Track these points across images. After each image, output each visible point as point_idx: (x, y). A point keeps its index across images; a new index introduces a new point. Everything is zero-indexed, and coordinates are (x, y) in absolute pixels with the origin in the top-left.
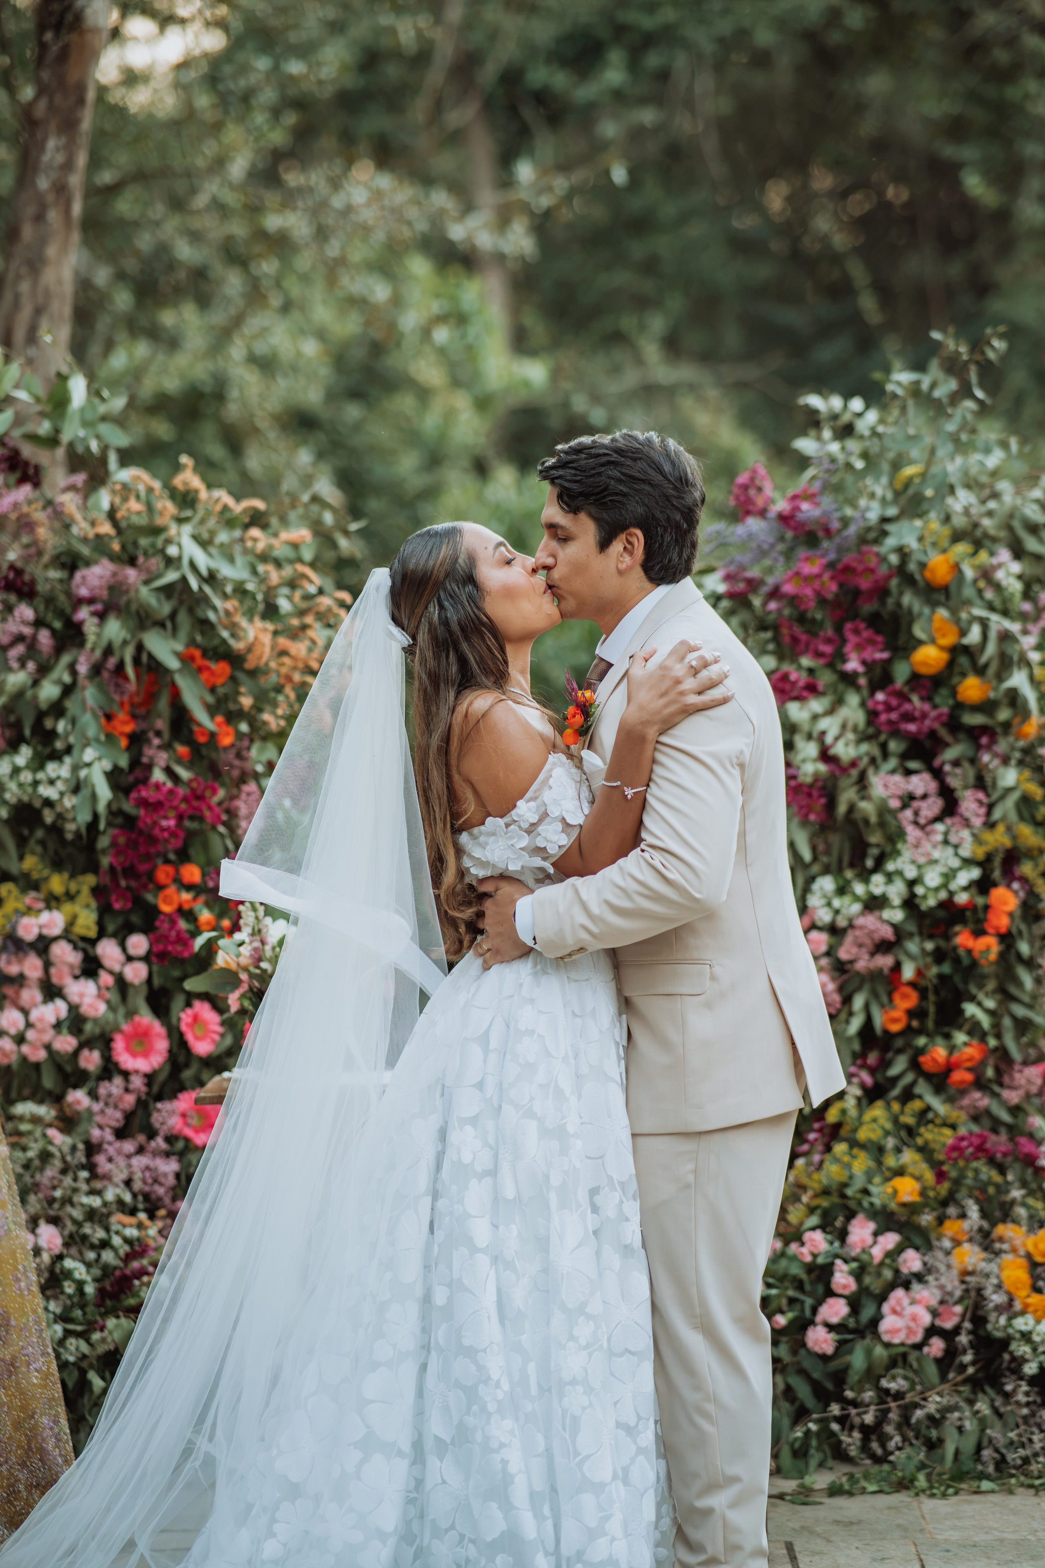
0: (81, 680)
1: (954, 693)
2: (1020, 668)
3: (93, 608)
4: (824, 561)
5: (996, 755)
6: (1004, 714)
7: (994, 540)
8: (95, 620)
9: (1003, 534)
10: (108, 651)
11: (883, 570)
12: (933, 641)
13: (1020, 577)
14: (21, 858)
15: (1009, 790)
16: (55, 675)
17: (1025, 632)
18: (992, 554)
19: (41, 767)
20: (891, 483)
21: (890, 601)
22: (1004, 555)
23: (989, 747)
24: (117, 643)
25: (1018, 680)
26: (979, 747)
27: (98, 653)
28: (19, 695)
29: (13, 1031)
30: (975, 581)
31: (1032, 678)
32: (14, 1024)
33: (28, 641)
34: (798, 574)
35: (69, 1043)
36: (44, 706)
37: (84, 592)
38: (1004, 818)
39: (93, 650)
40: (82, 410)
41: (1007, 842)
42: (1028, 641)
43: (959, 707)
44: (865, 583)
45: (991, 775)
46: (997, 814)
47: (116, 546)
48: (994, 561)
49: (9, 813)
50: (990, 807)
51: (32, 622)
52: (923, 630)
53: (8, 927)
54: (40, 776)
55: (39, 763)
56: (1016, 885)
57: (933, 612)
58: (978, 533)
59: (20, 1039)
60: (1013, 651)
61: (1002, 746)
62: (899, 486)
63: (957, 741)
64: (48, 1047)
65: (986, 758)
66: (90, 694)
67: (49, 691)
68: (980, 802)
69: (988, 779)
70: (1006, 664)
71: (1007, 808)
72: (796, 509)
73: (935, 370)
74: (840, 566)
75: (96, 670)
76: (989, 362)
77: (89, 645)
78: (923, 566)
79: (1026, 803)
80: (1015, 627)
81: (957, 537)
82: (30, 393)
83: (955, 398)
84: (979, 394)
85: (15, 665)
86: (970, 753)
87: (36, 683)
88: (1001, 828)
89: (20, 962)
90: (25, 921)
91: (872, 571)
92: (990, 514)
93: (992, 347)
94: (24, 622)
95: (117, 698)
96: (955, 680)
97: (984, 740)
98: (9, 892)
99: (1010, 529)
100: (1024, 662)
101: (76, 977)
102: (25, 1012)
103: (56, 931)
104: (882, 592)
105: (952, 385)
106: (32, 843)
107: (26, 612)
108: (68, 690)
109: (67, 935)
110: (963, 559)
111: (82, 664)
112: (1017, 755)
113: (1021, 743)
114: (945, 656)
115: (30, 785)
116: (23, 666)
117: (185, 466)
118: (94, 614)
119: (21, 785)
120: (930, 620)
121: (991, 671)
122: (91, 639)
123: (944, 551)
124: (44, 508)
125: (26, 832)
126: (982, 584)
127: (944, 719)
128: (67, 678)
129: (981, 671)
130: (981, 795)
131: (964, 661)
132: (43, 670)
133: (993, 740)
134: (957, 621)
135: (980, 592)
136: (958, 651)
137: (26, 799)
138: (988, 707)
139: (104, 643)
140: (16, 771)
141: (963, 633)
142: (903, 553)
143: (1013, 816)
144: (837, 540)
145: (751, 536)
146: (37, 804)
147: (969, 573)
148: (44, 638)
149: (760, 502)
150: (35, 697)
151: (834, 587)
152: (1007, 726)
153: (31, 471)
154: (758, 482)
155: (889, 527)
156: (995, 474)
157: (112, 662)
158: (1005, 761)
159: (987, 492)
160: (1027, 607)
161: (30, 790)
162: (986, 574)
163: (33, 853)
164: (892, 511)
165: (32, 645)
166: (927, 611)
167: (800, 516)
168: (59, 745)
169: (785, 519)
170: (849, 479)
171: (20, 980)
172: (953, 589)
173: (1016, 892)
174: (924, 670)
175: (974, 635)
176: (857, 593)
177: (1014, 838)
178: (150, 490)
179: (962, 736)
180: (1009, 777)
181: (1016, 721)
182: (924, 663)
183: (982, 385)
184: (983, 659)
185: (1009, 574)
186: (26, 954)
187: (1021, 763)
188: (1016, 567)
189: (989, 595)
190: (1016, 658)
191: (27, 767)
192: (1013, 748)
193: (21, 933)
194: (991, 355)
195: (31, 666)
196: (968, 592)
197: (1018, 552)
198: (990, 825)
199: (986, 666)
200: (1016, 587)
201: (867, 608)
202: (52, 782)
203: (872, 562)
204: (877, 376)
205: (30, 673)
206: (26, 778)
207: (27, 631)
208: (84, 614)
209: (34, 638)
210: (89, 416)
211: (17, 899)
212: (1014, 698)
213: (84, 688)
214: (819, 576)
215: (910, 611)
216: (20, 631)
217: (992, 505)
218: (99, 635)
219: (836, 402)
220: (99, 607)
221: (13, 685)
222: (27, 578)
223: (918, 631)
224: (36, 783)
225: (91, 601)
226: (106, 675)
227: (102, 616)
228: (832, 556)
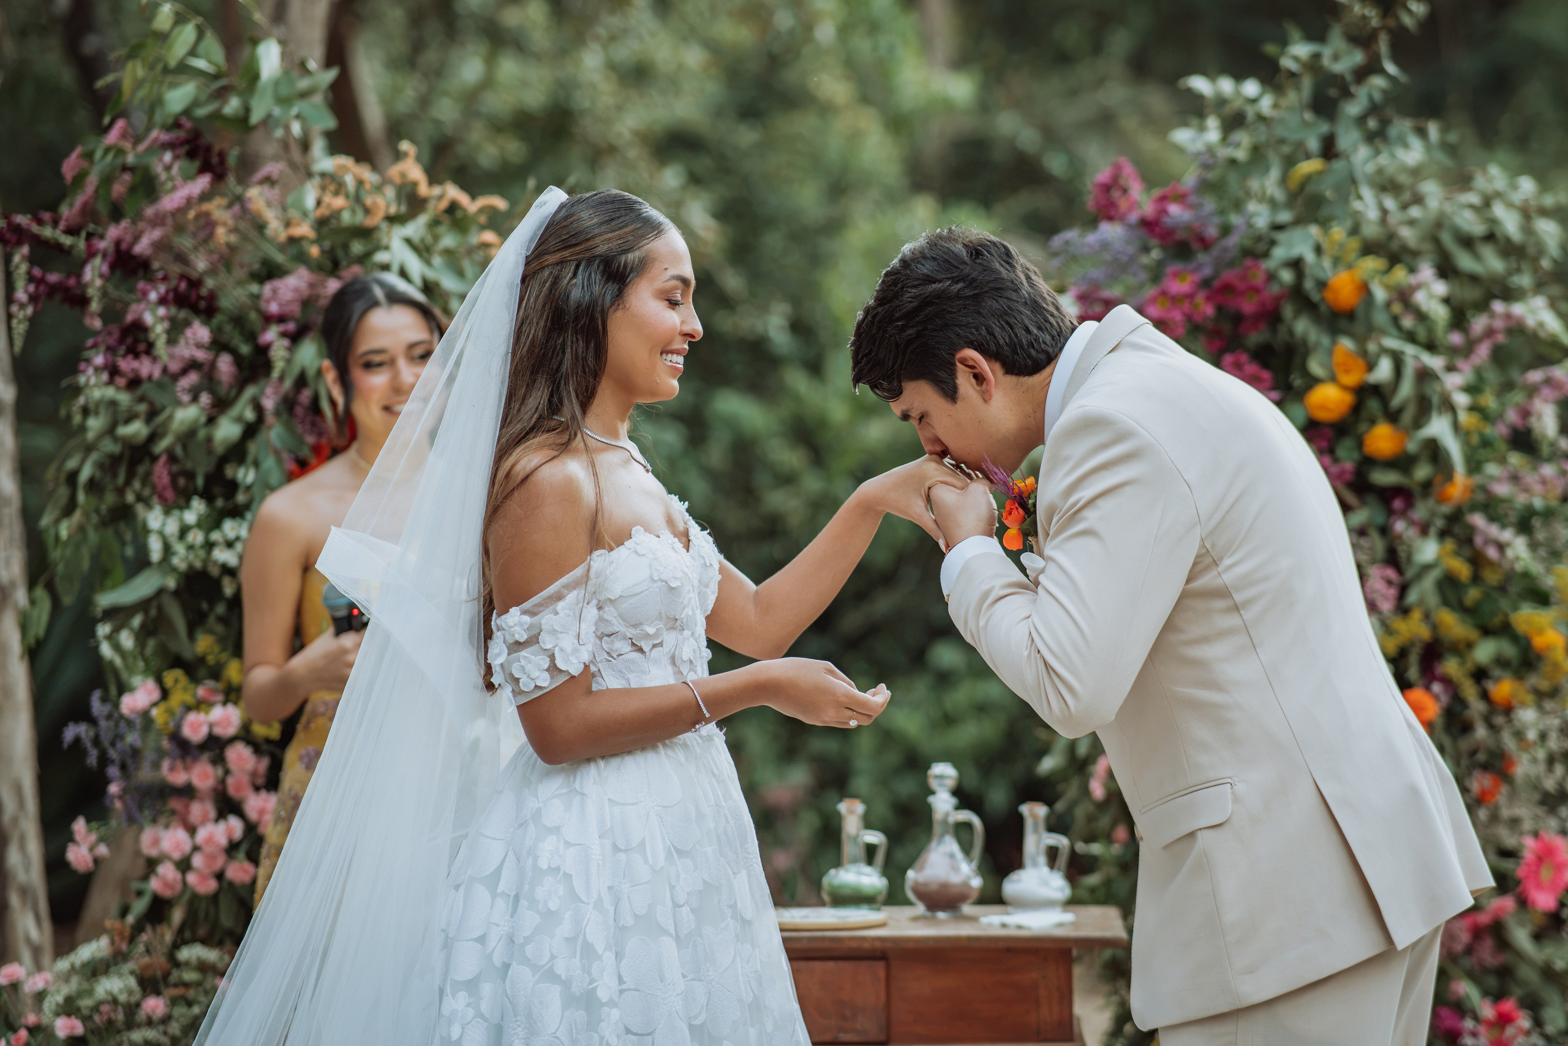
0: (270, 418)
1: (1360, 444)
2: (1440, 413)
3: (282, 328)
4: (1197, 277)
5: (1412, 523)
6: (1422, 472)
7: (1415, 254)
8: (285, 342)
9: (1427, 246)
10: (301, 381)
11: (1275, 289)
12: (1333, 379)
13: (1447, 301)
14: (191, 636)
15: (1427, 568)
16: (235, 411)
17: (1450, 368)
18: (1412, 270)
19: (217, 525)
20: (1283, 181)
21: (1282, 330)
22: (1426, 272)
23: (1403, 514)
24: (311, 372)
25: (1439, 427)
26: (1390, 512)
27: (288, 384)
28: (188, 436)
29: (177, 855)
30: (1388, 305)
31: (1456, 426)
32: (177, 846)
33: (206, 368)
34: (1164, 293)
35: (246, 871)
36: (219, 448)
37: (274, 308)
38: (1421, 602)
39: (281, 379)
40: (276, 83)
41: (1424, 632)
42: (1453, 382)
43: (1368, 462)
44: (1248, 306)
45: (1405, 547)
46: (1412, 597)
47: (315, 251)
48: (1412, 280)
49: (178, 584)
50: (1403, 590)
51: (206, 345)
52: (1323, 365)
53: (172, 725)
54: (215, 536)
55: (212, 522)
56: (1437, 687)
57: (1334, 343)
58: (1394, 246)
59: (184, 865)
60: (1433, 392)
61: (1420, 512)
62: (1293, 184)
63: (1363, 503)
64: (220, 876)
65: (1399, 526)
66: (275, 433)
67: (227, 430)
68: (1390, 583)
69: (1403, 555)
70: (1424, 408)
71: (1424, 591)
72: (1164, 211)
73: (1337, 40)
74: (1216, 284)
75: (288, 404)
76: (1403, 29)
77: (275, 374)
78: (1322, 285)
79: (1449, 585)
80: (1435, 362)
81: (1369, 249)
82: (210, 62)
83: (1362, 74)
84: (1391, 68)
85: (186, 398)
86: (1380, 519)
87: (211, 421)
88: (1416, 615)
89: (187, 769)
90: (192, 717)
91: (1256, 290)
92: (1412, 223)
93: (1409, 11)
94: (199, 346)
95: (310, 439)
96: (1362, 427)
97: (1398, 504)
98: (176, 681)
99: (1436, 241)
100: (1449, 406)
101: (257, 789)
102: (192, 830)
103: (231, 731)
104: (1272, 316)
105: (1358, 57)
106: (211, 620)
107: (200, 332)
108: (251, 431)
109: (245, 735)
110: (1373, 278)
111: (268, 397)
112: (1439, 523)
113: (1446, 509)
114: (1348, 399)
115: (202, 547)
116: (195, 399)
117: (405, 155)
118: (284, 335)
119: (191, 547)
120: (1330, 353)
121: (1407, 417)
122: (279, 366)
123: (1350, 267)
124: (229, 206)
125: (205, 606)
126: (1397, 308)
127: (1349, 477)
128: (250, 415)
129: (1393, 417)
130: (1391, 573)
131: (1373, 405)
132: (221, 405)
133: (1409, 503)
134: (1364, 353)
135: (1395, 320)
136: (1365, 393)
137: (198, 564)
138: (1402, 462)
139: (295, 371)
140: (184, 531)
141: (1371, 366)
142: (1296, 265)
143: (1433, 600)
144: (1215, 251)
145: (1105, 245)
146: (215, 571)
147: (1380, 294)
148: (225, 365)
149: (1123, 204)
150: (209, 440)
151: (1209, 310)
152: (1427, 486)
153: (215, 160)
154: (1122, 182)
155: (1281, 236)
156: (1416, 172)
157: (306, 395)
158: (1424, 530)
159: (1407, 196)
160: (1456, 338)
161: (202, 553)
162: (1404, 296)
163: (211, 632)
164: (1285, 217)
165: (208, 371)
166: (1325, 340)
167: (1167, 221)
168: (241, 498)
169: (1149, 225)
170: (1233, 178)
171: (188, 792)
172: (1360, 313)
173: (1436, 698)
174: (1322, 415)
175: (1384, 370)
176: (1238, 319)
177: (1434, 627)
178: (360, 183)
179: (1371, 499)
180: (1428, 550)
181: (1439, 479)
182: (1323, 407)
183: (1396, 59)
184: (1396, 402)
185: (1431, 296)
186: (195, 759)
187: (1443, 535)
188: (1440, 288)
189: (1408, 322)
190: (1435, 400)
191: (199, 525)
192: (1433, 514)
193: (187, 732)
194: (1407, 21)
195: (205, 399)
196: (1380, 318)
197: (1446, 270)
198: (1403, 610)
199: (1400, 411)
200: (1440, 313)
201: (1256, 337)
202: (230, 544)
203: (1258, 279)
204: (1270, 49)
205: (203, 409)
206: (194, 539)
207: (201, 355)
208: (271, 335)
209: (213, 365)
210: (284, 91)
211: (185, 689)
212: (1434, 451)
213: (270, 428)
214: (1190, 296)
215: (1304, 342)
216: (193, 356)
217: (1415, 212)
218: (289, 361)
219: (1226, 85)
220: (291, 326)
221: (182, 422)
222: (204, 292)
223: (1315, 367)
224: (209, 546)
225: (281, 319)
226: (299, 411)
227: (295, 338)
228: (1207, 271)
